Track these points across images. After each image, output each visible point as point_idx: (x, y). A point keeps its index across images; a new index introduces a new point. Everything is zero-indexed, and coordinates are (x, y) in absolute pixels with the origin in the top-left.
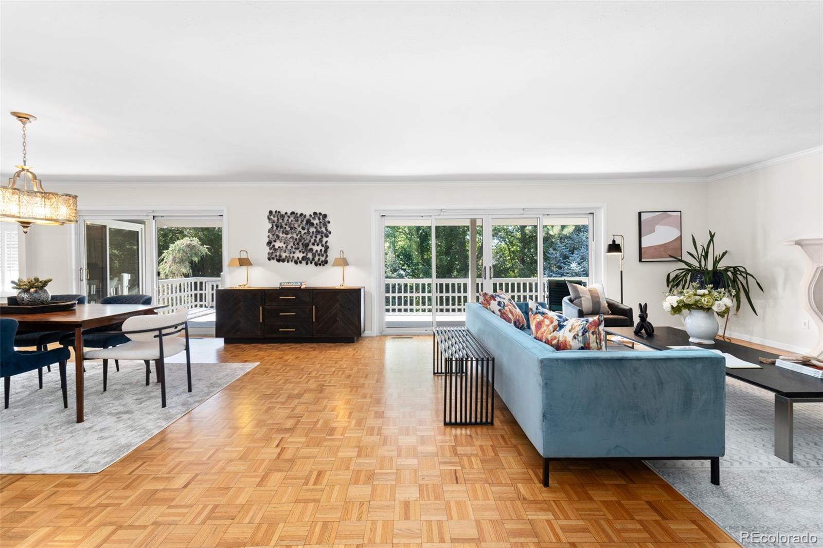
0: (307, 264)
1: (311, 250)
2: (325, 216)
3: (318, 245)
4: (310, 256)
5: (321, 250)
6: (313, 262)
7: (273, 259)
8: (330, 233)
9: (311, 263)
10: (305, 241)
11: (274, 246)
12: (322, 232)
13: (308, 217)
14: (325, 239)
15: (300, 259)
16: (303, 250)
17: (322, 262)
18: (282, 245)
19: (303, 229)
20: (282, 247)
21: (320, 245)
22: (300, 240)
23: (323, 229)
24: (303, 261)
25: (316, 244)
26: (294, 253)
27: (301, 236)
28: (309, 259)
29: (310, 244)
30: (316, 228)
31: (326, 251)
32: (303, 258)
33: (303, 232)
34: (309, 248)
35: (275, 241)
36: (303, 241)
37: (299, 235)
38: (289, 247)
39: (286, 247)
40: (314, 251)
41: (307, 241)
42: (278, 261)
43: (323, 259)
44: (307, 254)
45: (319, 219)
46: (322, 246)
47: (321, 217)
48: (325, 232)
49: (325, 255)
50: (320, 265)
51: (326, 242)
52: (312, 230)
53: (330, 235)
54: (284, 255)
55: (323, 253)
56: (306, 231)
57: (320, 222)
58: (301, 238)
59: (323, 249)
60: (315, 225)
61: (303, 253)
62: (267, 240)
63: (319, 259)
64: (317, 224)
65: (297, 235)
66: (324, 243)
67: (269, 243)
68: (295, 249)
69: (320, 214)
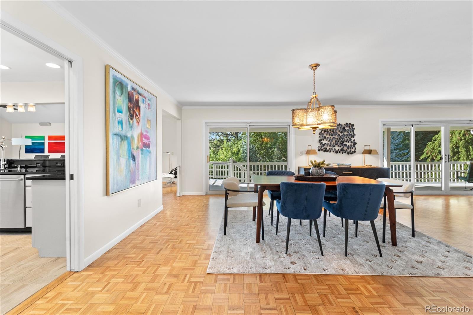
0: (343, 153)
1: (346, 145)
2: (353, 125)
3: (348, 142)
4: (345, 148)
5: (351, 145)
6: (346, 152)
7: (322, 150)
8: (355, 135)
9: (345, 152)
10: (342, 139)
11: (322, 142)
12: (351, 135)
13: (343, 126)
14: (353, 139)
15: (340, 150)
16: (341, 145)
17: (353, 152)
18: (327, 142)
19: (341, 132)
20: (328, 143)
21: (350, 142)
22: (340, 139)
23: (352, 133)
24: (341, 152)
25: (347, 141)
26: (335, 147)
27: (340, 137)
28: (344, 150)
29: (345, 141)
30: (348, 132)
31: (354, 146)
32: (342, 150)
33: (341, 134)
34: (344, 143)
35: (324, 140)
36: (341, 139)
37: (339, 136)
38: (332, 143)
39: (331, 144)
40: (348, 146)
41: (344, 140)
42: (324, 151)
43: (353, 150)
44: (343, 148)
45: (349, 127)
46: (352, 142)
47: (350, 126)
48: (353, 134)
49: (354, 148)
50: (351, 154)
51: (354, 140)
52: (346, 133)
53: (355, 136)
54: (328, 148)
55: (352, 146)
56: (343, 134)
57: (350, 129)
58: (340, 138)
59: (352, 144)
60: (347, 131)
61: (340, 147)
62: (318, 139)
63: (351, 150)
64: (348, 130)
65: (338, 136)
66: (352, 141)
67: (320, 141)
68: (335, 144)
69: (350, 124)
